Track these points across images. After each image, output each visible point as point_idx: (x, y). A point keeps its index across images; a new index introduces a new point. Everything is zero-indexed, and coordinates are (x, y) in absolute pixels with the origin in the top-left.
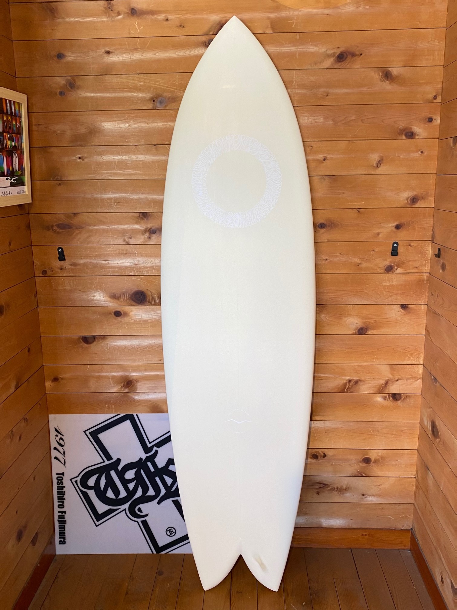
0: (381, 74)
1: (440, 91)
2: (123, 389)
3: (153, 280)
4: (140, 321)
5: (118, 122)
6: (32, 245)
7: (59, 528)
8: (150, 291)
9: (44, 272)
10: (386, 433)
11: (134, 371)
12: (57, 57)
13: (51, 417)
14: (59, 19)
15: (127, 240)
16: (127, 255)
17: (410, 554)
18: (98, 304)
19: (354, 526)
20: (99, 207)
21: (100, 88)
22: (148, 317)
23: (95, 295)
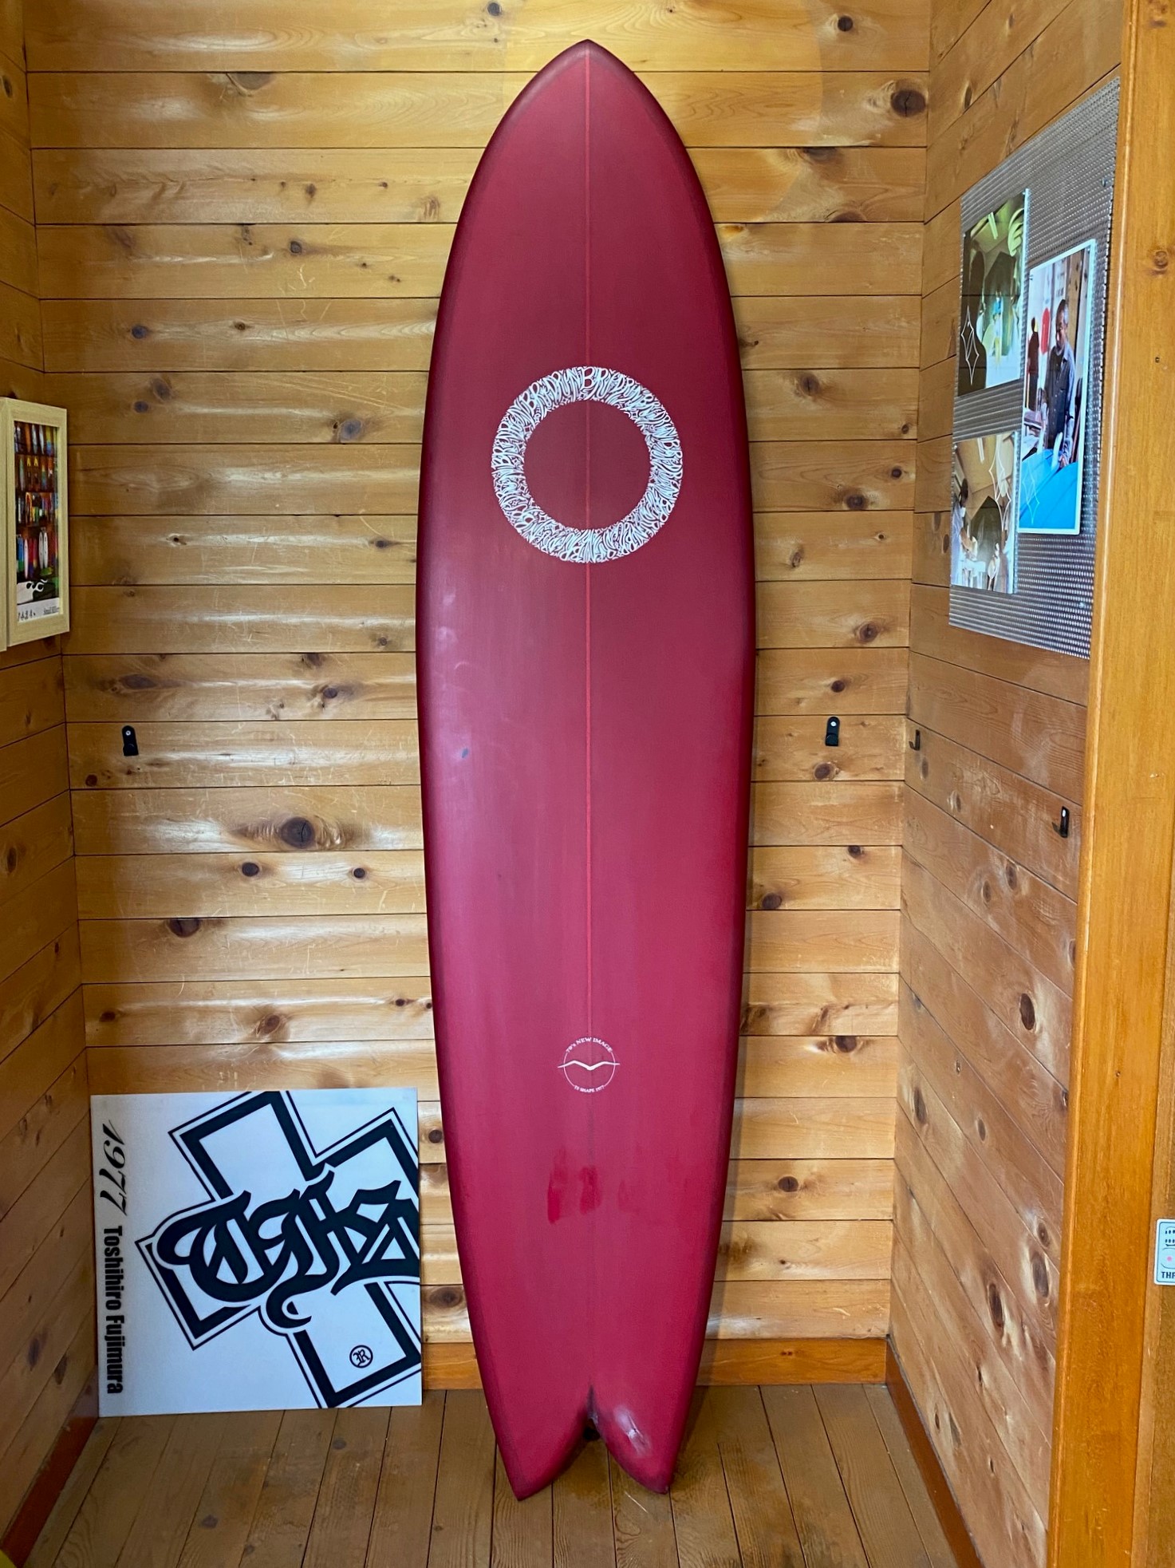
0: (796, 382)
1: (915, 417)
2: (258, 1035)
3: (330, 796)
4: (299, 885)
5: (260, 467)
6: (66, 723)
7: (108, 1356)
8: (323, 820)
9: (92, 780)
10: (828, 1124)
11: (283, 995)
12: (133, 333)
13: (96, 1100)
14: (140, 258)
15: (274, 711)
16: (273, 742)
17: (886, 1392)
18: (207, 847)
19: (766, 1334)
20: (214, 641)
21: (222, 397)
22: (315, 875)
23: (202, 828)
